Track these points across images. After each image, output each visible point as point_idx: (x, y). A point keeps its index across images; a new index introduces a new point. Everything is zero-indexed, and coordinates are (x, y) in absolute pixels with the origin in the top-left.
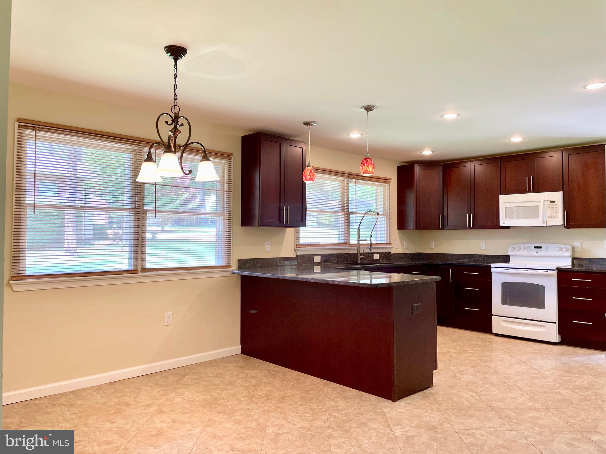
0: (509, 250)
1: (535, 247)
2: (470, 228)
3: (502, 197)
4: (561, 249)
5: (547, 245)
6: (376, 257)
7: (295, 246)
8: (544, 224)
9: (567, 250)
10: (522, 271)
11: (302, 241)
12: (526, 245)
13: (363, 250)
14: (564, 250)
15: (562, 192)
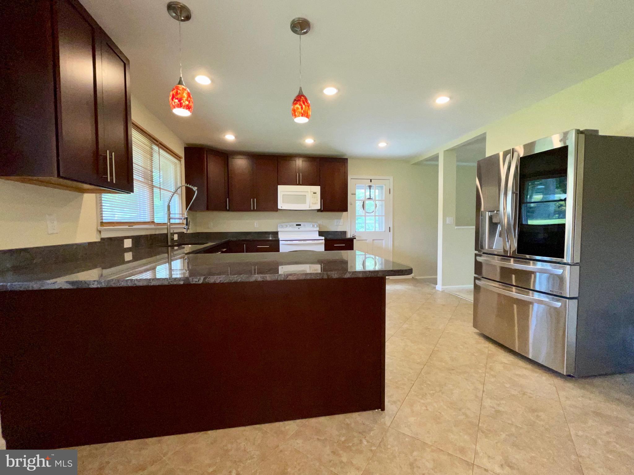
0: (278, 227)
1: (297, 225)
2: (254, 210)
3: (280, 187)
4: (313, 226)
5: (306, 224)
6: (176, 237)
7: (97, 224)
8: (309, 208)
9: (317, 227)
10: (302, 242)
11: (107, 216)
12: (291, 224)
13: (174, 229)
14: (316, 226)
15: (320, 186)
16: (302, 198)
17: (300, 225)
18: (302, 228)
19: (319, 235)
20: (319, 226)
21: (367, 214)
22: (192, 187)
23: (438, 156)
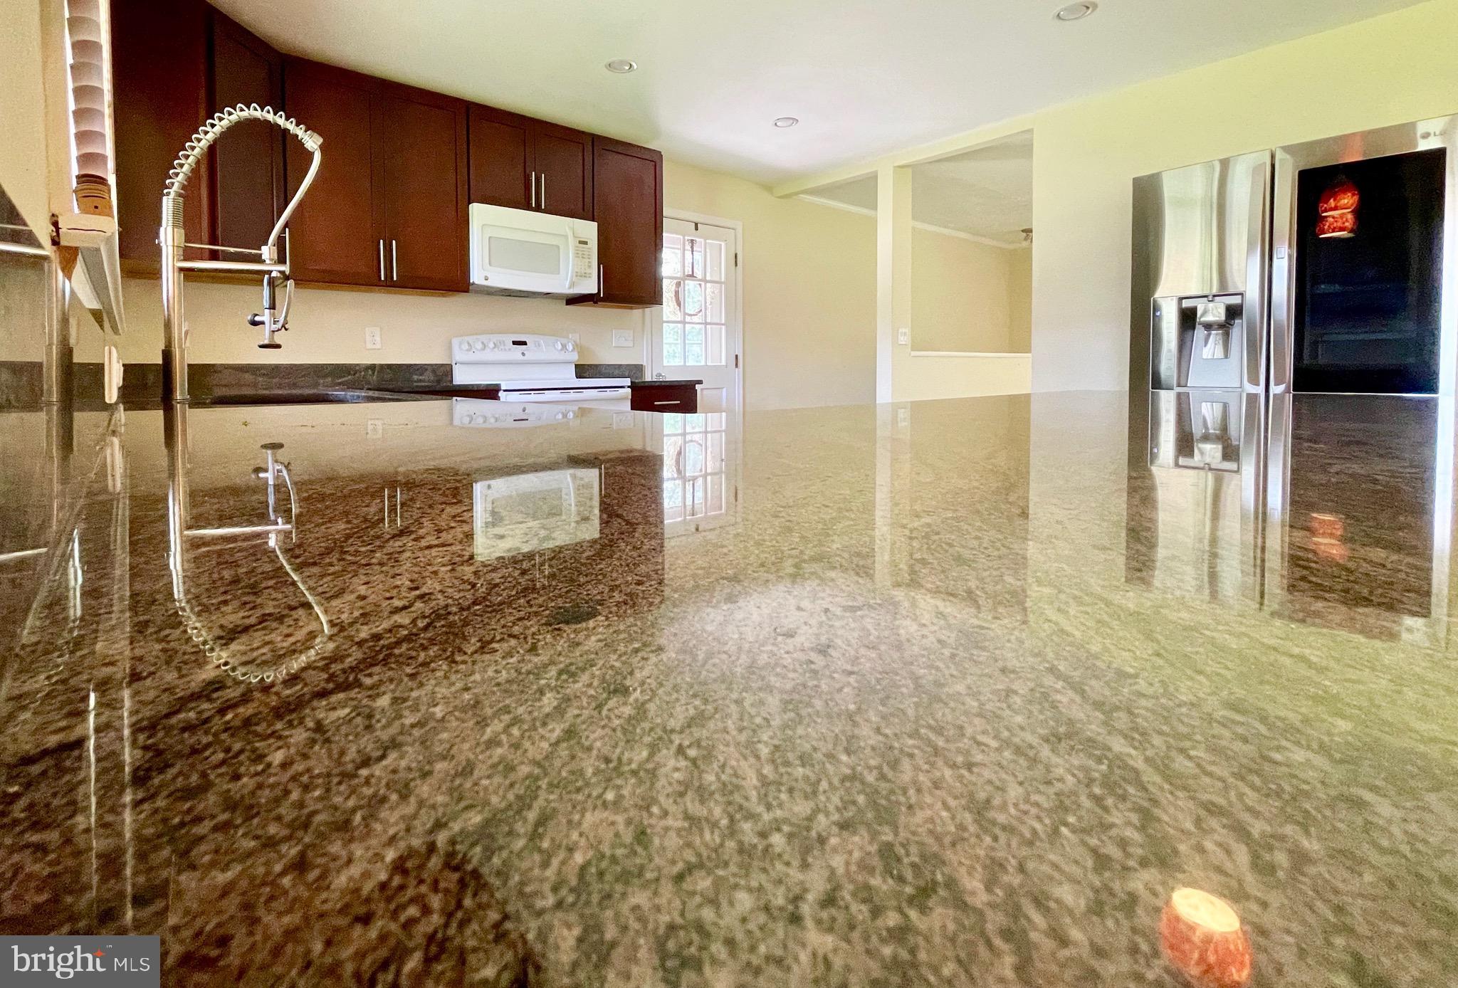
1: (515, 343)
4: (562, 348)
5: (541, 339)
8: (570, 288)
9: (572, 351)
12: (499, 337)
14: (570, 347)
15: (595, 224)
16: (546, 256)
17: (524, 343)
18: (531, 352)
19: (579, 376)
20: (579, 348)
21: (688, 319)
22: (299, 131)
23: (876, 177)
